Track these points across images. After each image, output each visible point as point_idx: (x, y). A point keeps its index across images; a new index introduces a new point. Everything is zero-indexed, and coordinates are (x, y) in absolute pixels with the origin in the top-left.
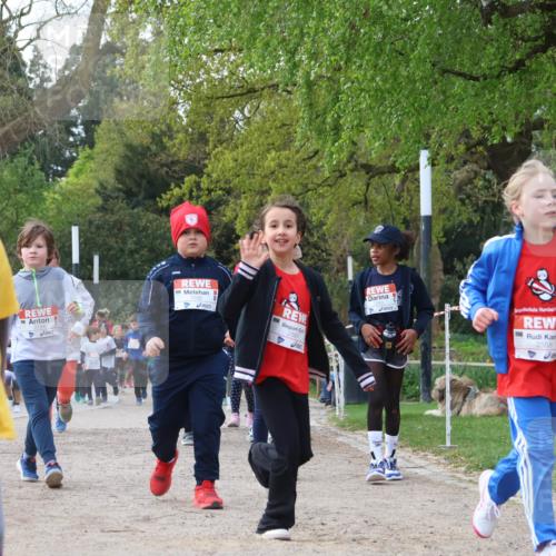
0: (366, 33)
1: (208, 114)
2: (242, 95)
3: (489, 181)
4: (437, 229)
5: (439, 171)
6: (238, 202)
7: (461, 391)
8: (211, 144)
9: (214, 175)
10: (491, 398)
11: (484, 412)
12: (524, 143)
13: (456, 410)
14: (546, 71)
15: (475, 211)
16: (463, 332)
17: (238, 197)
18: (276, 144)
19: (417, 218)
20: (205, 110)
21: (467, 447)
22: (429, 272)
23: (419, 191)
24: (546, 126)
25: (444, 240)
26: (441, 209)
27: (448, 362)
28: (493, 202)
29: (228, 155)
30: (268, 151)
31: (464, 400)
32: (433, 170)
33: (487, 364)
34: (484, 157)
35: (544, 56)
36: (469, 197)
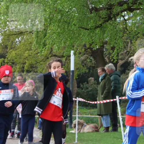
0: (56, 16)
1: (8, 40)
2: (18, 34)
3: (91, 60)
4: (76, 74)
5: (77, 57)
6: (16, 66)
7: (81, 125)
8: (9, 49)
9: (9, 58)
10: (90, 127)
11: (87, 131)
12: (102, 49)
13: (79, 131)
14: (108, 27)
15: (87, 69)
16: (83, 106)
17: (16, 65)
18: (28, 49)
19: (70, 71)
20: (7, 38)
21: (82, 142)
22: (73, 88)
23: (70, 63)
24: (108, 43)
25: (78, 77)
26: (77, 68)
27: (77, 116)
28: (92, 66)
29: (14, 52)
30: (26, 51)
31: (82, 128)
32: (75, 57)
33: (89, 116)
34: (90, 52)
35: (108, 23)
36: (85, 64)
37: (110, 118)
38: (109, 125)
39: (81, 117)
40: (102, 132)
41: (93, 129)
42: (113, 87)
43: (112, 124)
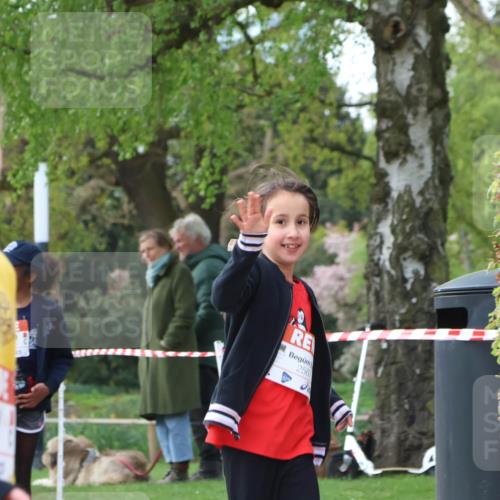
3: (118, 200)
5: (58, 188)
7: (78, 455)
10: (113, 462)
11: (104, 479)
13: (71, 478)
14: (182, 70)
16: (85, 382)
24: (183, 134)
26: (61, 236)
27: (61, 420)
28: (123, 226)
31: (81, 466)
33: (113, 420)
34: (111, 171)
35: (180, 51)
36: (94, 219)
37: (193, 426)
38: (189, 456)
39: (80, 424)
40: (161, 481)
41: (127, 471)
42: (203, 305)
43: (198, 452)
